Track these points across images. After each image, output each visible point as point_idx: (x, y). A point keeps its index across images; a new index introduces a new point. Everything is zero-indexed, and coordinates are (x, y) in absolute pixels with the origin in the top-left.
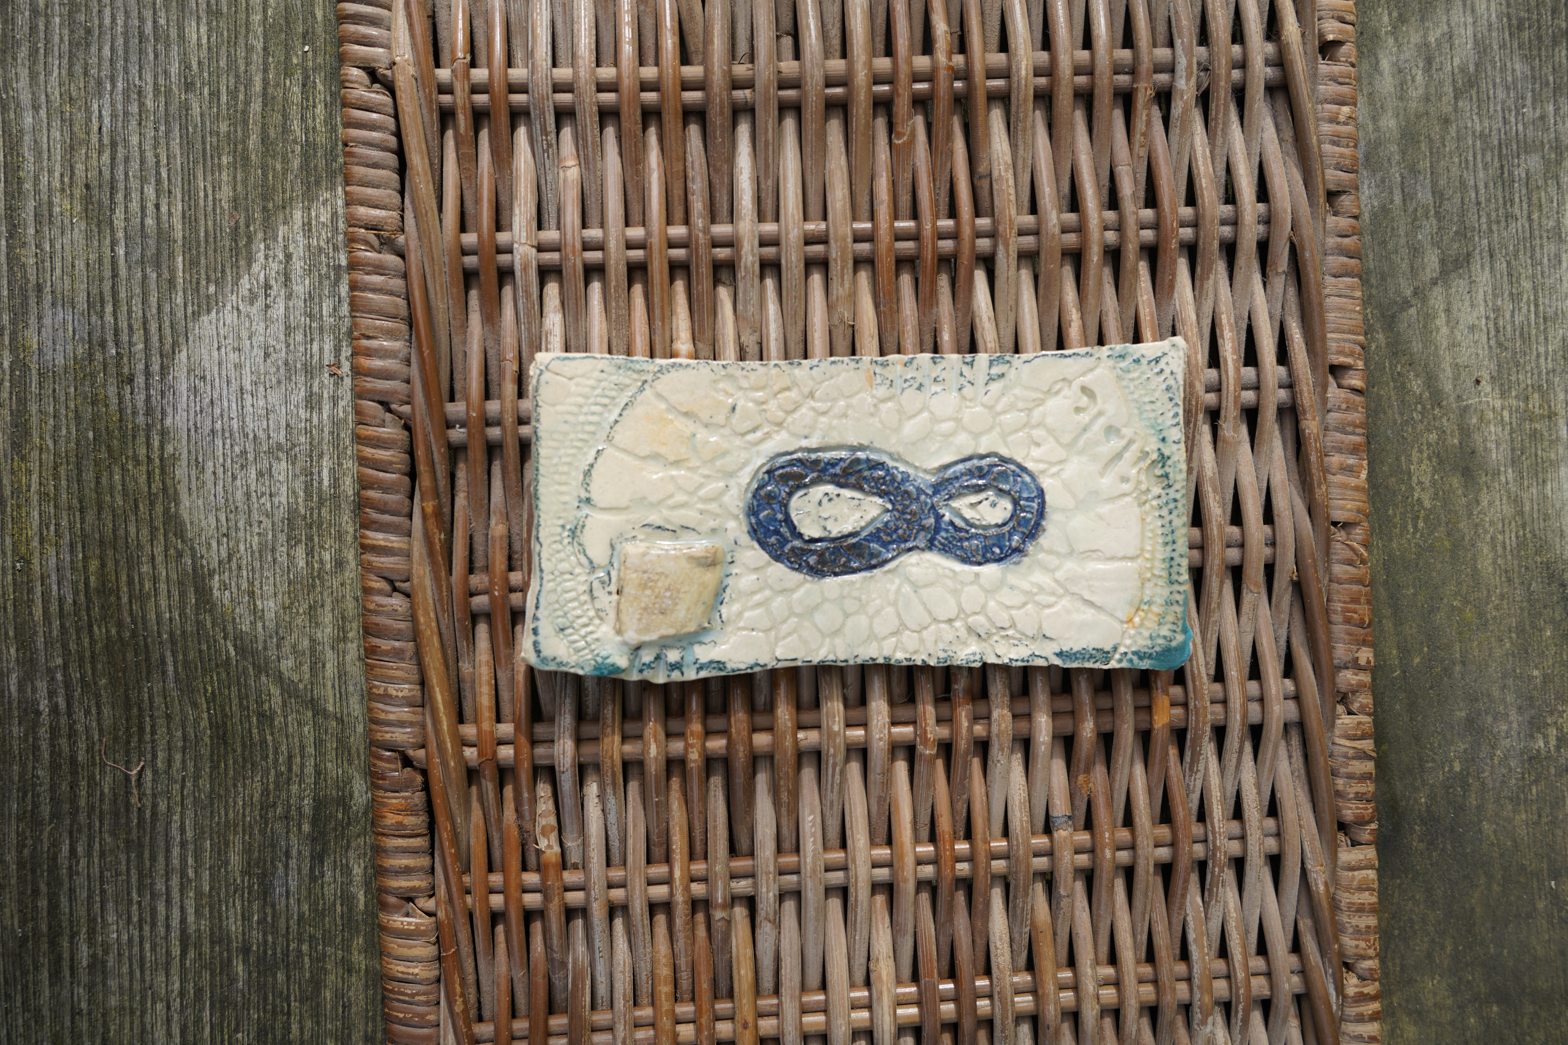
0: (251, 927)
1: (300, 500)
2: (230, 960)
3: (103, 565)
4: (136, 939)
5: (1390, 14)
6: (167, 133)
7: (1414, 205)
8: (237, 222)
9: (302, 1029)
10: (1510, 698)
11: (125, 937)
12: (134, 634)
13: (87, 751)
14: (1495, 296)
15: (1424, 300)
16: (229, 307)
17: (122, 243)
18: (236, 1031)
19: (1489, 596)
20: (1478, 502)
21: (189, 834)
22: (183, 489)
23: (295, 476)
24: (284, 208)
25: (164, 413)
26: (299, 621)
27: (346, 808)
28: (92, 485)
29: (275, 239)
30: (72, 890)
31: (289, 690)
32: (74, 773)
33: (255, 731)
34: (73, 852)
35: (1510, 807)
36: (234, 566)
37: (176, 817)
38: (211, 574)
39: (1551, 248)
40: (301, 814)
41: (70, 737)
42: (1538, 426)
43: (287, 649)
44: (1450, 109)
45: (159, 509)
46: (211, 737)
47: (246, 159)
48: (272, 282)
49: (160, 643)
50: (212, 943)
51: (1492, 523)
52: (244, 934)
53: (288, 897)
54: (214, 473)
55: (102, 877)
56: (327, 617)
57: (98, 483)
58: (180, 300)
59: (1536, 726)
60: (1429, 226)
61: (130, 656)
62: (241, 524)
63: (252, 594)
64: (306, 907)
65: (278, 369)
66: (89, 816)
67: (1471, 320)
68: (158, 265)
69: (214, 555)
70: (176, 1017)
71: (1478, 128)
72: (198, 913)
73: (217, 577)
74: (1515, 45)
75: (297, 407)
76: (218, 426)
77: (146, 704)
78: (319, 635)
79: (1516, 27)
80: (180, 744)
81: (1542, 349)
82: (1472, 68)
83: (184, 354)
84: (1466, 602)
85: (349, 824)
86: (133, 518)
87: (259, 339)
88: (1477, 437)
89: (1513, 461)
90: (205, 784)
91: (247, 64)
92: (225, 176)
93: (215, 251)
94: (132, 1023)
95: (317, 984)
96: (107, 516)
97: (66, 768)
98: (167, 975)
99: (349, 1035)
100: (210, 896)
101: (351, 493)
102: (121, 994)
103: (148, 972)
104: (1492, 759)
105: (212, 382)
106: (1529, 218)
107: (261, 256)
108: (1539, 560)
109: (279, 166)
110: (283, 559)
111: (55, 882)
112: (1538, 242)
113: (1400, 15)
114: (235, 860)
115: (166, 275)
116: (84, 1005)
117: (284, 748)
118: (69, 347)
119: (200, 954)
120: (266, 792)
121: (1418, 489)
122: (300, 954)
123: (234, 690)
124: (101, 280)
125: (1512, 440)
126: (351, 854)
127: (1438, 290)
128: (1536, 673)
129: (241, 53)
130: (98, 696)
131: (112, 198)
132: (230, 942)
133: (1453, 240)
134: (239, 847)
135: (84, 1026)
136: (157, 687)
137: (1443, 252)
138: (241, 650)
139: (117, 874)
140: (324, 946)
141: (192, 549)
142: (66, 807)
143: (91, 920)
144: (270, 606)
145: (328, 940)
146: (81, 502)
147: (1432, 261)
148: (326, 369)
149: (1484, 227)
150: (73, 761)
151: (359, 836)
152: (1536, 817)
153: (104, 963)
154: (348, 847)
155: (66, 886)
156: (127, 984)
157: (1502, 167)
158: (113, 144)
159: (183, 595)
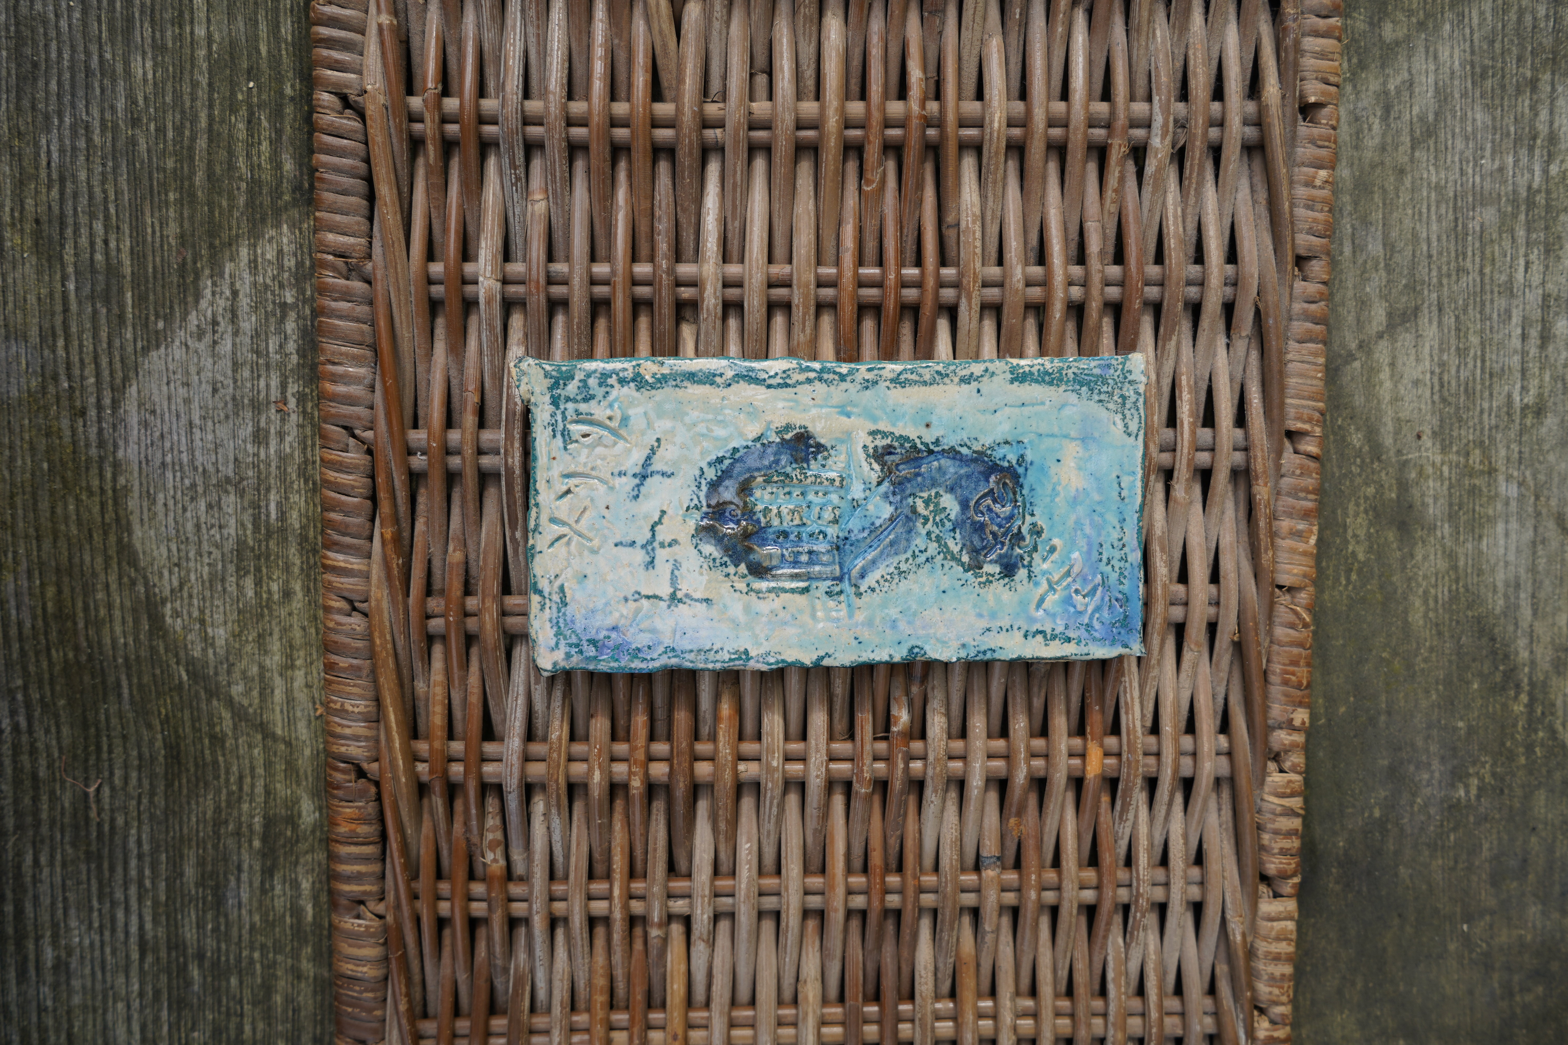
0: (205, 935)
1: (249, 532)
2: (186, 965)
3: (60, 592)
4: (97, 944)
5: (1349, 60)
6: (115, 168)
7: (1364, 257)
8: (184, 259)
9: (254, 1030)
10: (1433, 748)
11: (87, 942)
12: (90, 658)
13: (48, 767)
14: (1441, 350)
15: (1369, 353)
16: (177, 343)
17: (73, 278)
18: (193, 1029)
19: (1418, 648)
20: (1412, 556)
21: (146, 847)
22: (135, 519)
23: (243, 509)
24: (230, 245)
25: (116, 446)
26: (248, 648)
27: (295, 827)
28: (48, 515)
29: (222, 275)
30: (36, 898)
31: (239, 714)
32: (36, 788)
33: (207, 752)
34: (36, 862)
35: (1427, 853)
36: (185, 595)
37: (133, 831)
38: (164, 602)
39: (1501, 303)
40: (251, 831)
41: (31, 754)
42: (1477, 482)
43: (236, 675)
44: (1406, 159)
45: (112, 539)
46: (165, 757)
47: (192, 196)
48: (220, 319)
49: (116, 667)
50: (169, 949)
51: (1425, 577)
52: (199, 941)
53: (240, 908)
54: (165, 505)
55: (64, 885)
56: (275, 645)
57: (53, 513)
58: (129, 336)
59: (1458, 775)
60: (1378, 278)
61: (87, 678)
62: (192, 554)
63: (202, 622)
64: (257, 918)
65: (226, 404)
66: (51, 828)
67: (1416, 374)
68: (107, 301)
69: (166, 583)
70: (136, 1016)
71: (1434, 179)
72: (155, 921)
73: (169, 605)
74: (1478, 94)
75: (244, 441)
76: (169, 459)
77: (103, 724)
78: (268, 662)
79: (1480, 75)
80: (136, 763)
81: (1486, 405)
82: (1431, 117)
83: (134, 389)
84: (1395, 653)
85: (297, 841)
86: (88, 547)
87: (207, 375)
88: (1415, 492)
89: (1450, 517)
90: (160, 800)
91: (193, 100)
92: (172, 213)
93: (163, 287)
94: (95, 1020)
95: (268, 989)
96: (62, 544)
97: (28, 783)
98: (127, 977)
99: (299, 1037)
100: (167, 905)
101: (297, 526)
102: (84, 994)
103: (108, 975)
104: (1412, 806)
105: (162, 415)
106: (1481, 273)
107: (208, 292)
108: (1470, 613)
109: (224, 203)
110: (232, 588)
111: (19, 888)
112: (1488, 296)
113: (1360, 61)
114: (190, 872)
115: (116, 310)
116: (49, 1003)
117: (235, 768)
118: (23, 380)
119: (158, 959)
120: (218, 809)
121: (1352, 542)
122: (252, 962)
123: (187, 714)
124: (53, 314)
125: (1450, 495)
126: (300, 869)
127: (1384, 344)
128: (1461, 724)
129: (187, 89)
130: (57, 716)
131: (61, 234)
132: (185, 948)
133: (1401, 293)
134: (193, 860)
135: (50, 1022)
136: (113, 709)
137: (1391, 306)
138: (193, 675)
139: (79, 883)
140: (275, 953)
141: (145, 578)
142: (29, 820)
143: (55, 926)
144: (220, 634)
145: (278, 948)
146: (37, 530)
147: (1379, 314)
148: (273, 406)
149: (1435, 280)
150: (35, 777)
151: (307, 852)
152: (1452, 863)
153: (67, 965)
154: (297, 863)
155: (30, 894)
156: (89, 984)
157: (1456, 219)
158: (62, 180)
159: (136, 621)
